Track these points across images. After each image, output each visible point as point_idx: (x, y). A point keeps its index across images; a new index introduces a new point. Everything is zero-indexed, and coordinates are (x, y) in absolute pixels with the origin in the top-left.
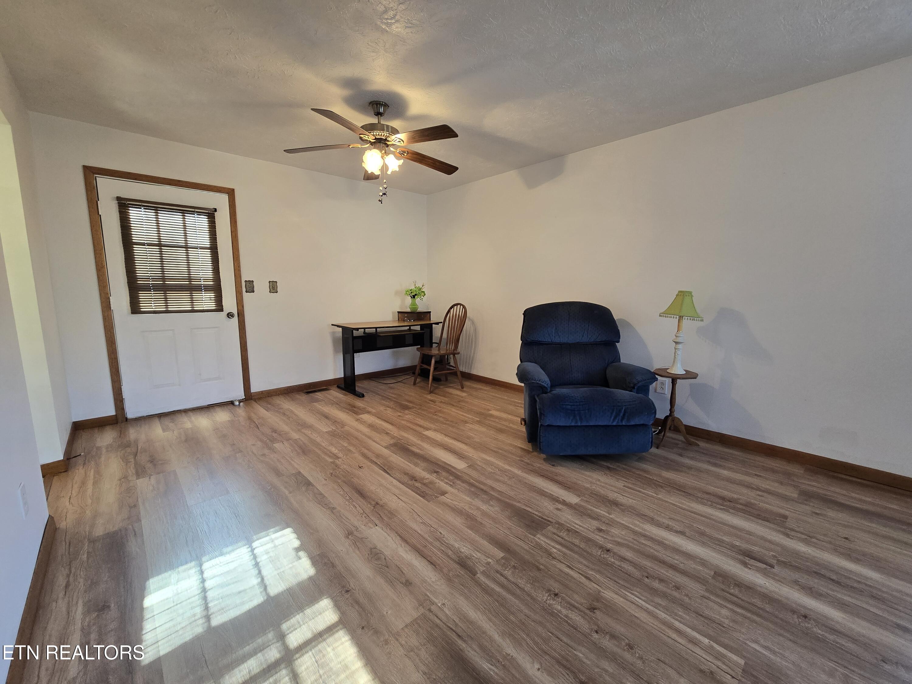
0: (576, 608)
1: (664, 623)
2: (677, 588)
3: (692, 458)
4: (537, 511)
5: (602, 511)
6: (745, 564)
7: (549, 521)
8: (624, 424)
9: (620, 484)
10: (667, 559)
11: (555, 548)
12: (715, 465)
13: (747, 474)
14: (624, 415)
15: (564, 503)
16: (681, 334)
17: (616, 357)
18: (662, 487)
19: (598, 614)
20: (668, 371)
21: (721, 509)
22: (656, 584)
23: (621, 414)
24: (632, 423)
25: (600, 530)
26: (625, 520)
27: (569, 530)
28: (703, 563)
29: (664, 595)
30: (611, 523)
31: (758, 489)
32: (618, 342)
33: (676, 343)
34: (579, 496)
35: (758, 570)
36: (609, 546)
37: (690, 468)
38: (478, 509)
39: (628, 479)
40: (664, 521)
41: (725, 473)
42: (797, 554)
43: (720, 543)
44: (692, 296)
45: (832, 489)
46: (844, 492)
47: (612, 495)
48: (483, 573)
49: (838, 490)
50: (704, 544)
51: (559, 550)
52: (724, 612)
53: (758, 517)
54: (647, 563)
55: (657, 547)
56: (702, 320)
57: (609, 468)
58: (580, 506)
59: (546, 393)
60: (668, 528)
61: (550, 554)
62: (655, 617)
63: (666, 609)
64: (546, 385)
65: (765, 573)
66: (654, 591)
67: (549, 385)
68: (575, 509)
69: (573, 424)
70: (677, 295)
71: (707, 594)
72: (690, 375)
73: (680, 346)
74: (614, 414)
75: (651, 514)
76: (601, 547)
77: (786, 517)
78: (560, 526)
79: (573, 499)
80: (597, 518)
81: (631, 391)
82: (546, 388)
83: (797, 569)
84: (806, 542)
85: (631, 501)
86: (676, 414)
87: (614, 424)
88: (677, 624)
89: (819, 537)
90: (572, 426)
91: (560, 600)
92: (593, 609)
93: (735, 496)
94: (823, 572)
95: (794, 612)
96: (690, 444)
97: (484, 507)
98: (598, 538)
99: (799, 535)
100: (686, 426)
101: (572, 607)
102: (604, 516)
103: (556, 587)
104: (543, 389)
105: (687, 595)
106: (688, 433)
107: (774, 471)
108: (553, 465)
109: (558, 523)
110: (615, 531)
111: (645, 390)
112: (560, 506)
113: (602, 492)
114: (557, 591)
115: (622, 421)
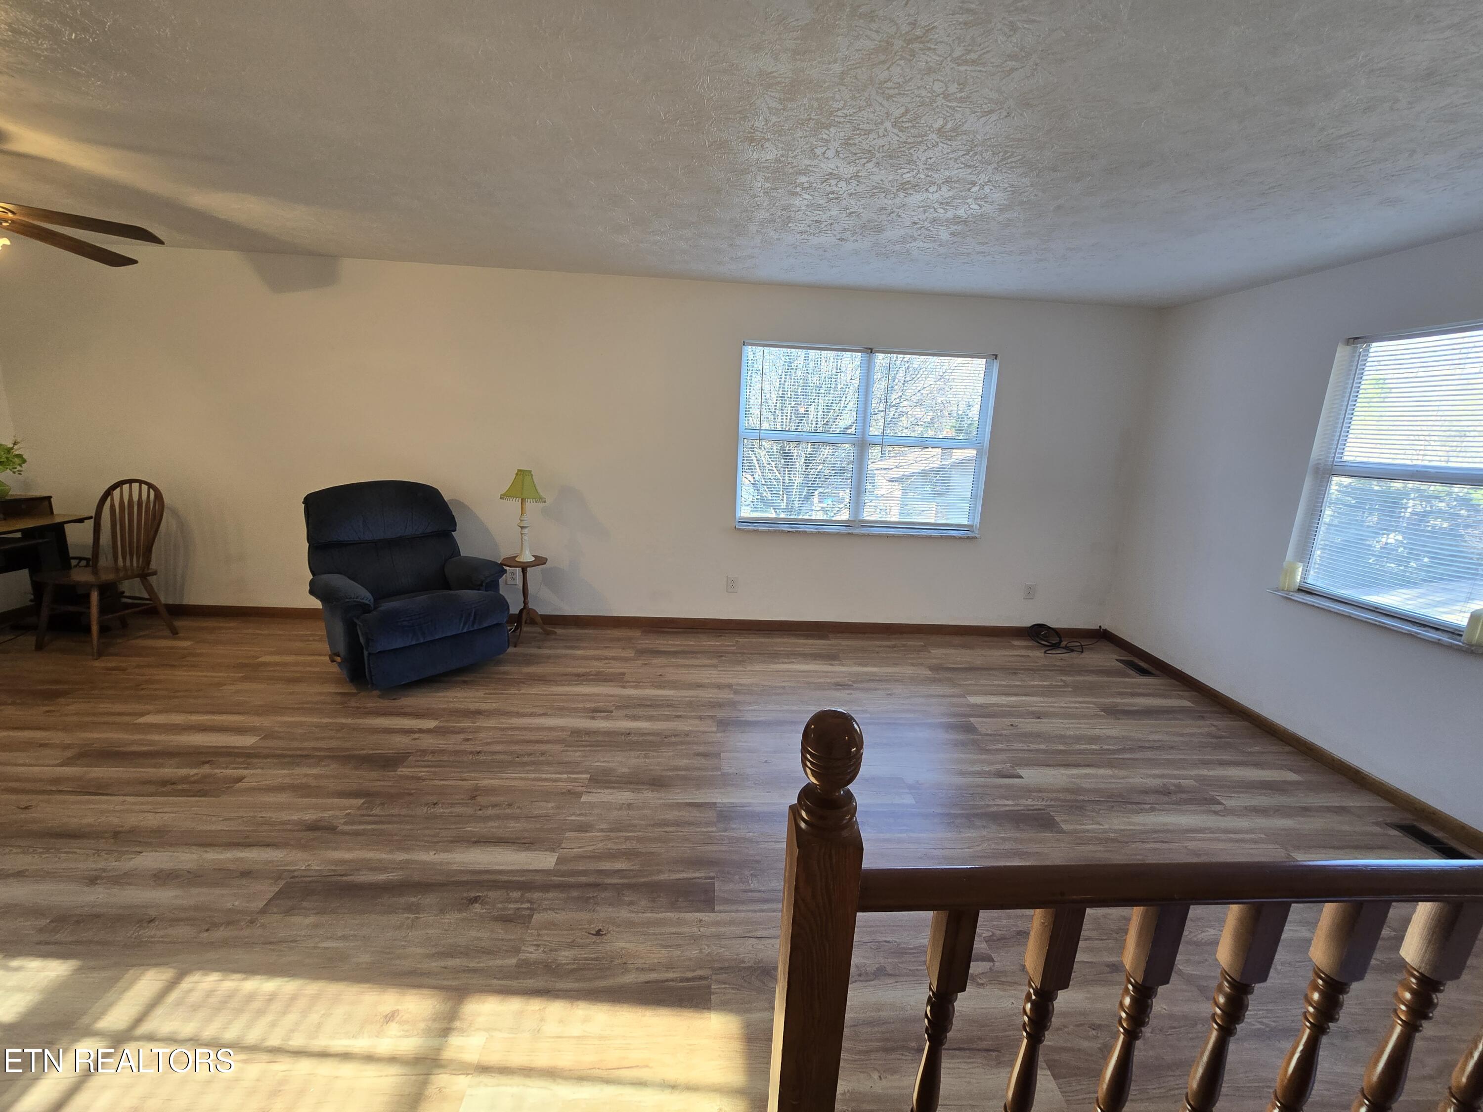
0: (457, 804)
1: (534, 780)
2: (543, 754)
3: (550, 648)
4: (389, 750)
5: (466, 724)
6: (593, 718)
7: (408, 753)
8: (476, 628)
9: (480, 694)
10: (533, 738)
11: (424, 772)
12: (572, 648)
13: (597, 648)
14: (475, 618)
15: (421, 731)
16: (525, 517)
17: (454, 550)
18: (523, 683)
19: (479, 799)
20: (517, 559)
21: (576, 684)
22: (526, 759)
23: (472, 618)
24: (485, 625)
25: (468, 740)
26: (491, 723)
27: (433, 752)
28: (563, 729)
29: (533, 763)
30: (478, 730)
31: (606, 658)
32: (455, 530)
33: (522, 528)
34: (437, 719)
35: (603, 718)
36: (479, 749)
37: (549, 657)
38: (306, 775)
39: (487, 686)
40: (528, 710)
41: (579, 652)
42: (629, 697)
43: (576, 710)
44: (532, 475)
45: (657, 642)
46: (665, 642)
47: (473, 707)
48: (345, 823)
49: (662, 642)
50: (562, 716)
51: (428, 772)
52: (578, 754)
53: (605, 681)
54: (516, 748)
55: (524, 733)
56: (545, 502)
57: (465, 682)
58: (440, 727)
59: (369, 612)
60: (532, 715)
61: (419, 778)
62: (528, 779)
63: (534, 771)
64: (368, 603)
65: (606, 718)
66: (525, 764)
67: (372, 600)
68: (436, 732)
69: (414, 643)
70: (517, 474)
71: (566, 748)
72: (540, 561)
73: (525, 531)
74: (463, 619)
75: (516, 709)
76: (471, 753)
77: (624, 674)
78: (424, 752)
79: (431, 724)
80: (462, 731)
81: (479, 590)
82: (369, 606)
83: (627, 707)
84: (636, 687)
85: (494, 705)
86: (530, 606)
87: (465, 630)
88: (544, 776)
89: (644, 680)
90: (413, 645)
91: (440, 805)
92: (473, 798)
93: (588, 670)
94: (644, 703)
95: (622, 734)
96: (548, 633)
97: (315, 771)
98: (468, 747)
99: (632, 684)
100: (541, 616)
101: (452, 805)
102: (469, 727)
103: (434, 799)
104: (365, 608)
105: (550, 756)
106: (544, 623)
107: (619, 639)
108: (394, 699)
109: (420, 751)
110: (482, 735)
111: (494, 585)
112: (417, 736)
113: (461, 706)
114: (435, 801)
115: (473, 625)
